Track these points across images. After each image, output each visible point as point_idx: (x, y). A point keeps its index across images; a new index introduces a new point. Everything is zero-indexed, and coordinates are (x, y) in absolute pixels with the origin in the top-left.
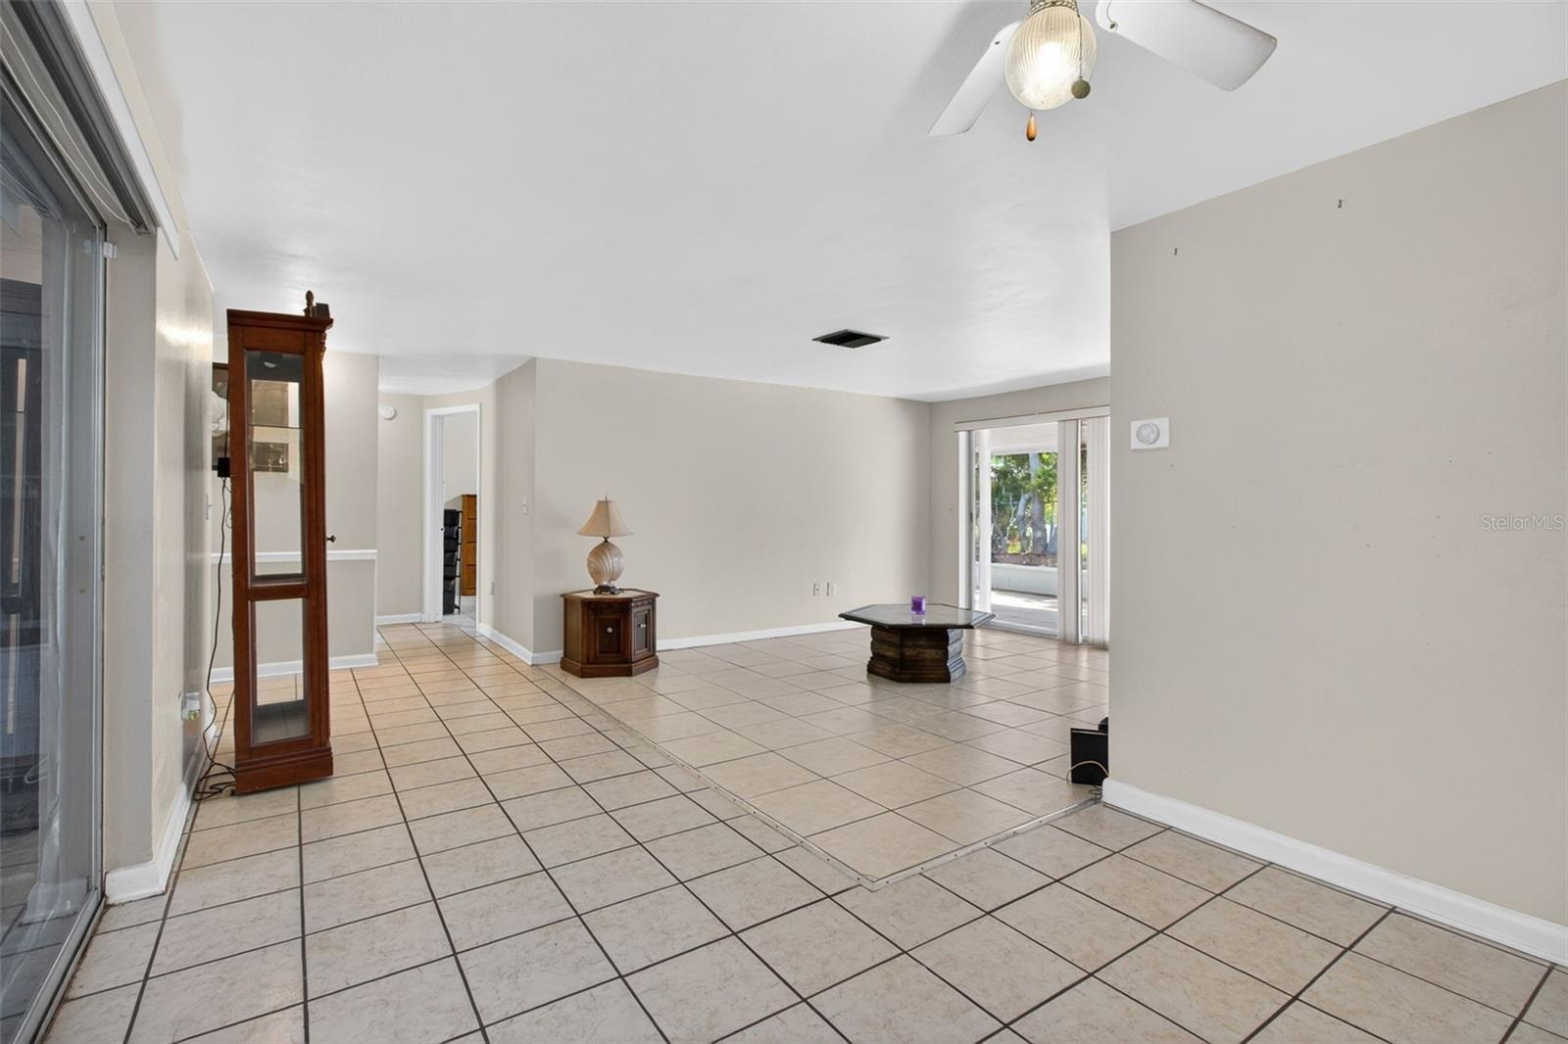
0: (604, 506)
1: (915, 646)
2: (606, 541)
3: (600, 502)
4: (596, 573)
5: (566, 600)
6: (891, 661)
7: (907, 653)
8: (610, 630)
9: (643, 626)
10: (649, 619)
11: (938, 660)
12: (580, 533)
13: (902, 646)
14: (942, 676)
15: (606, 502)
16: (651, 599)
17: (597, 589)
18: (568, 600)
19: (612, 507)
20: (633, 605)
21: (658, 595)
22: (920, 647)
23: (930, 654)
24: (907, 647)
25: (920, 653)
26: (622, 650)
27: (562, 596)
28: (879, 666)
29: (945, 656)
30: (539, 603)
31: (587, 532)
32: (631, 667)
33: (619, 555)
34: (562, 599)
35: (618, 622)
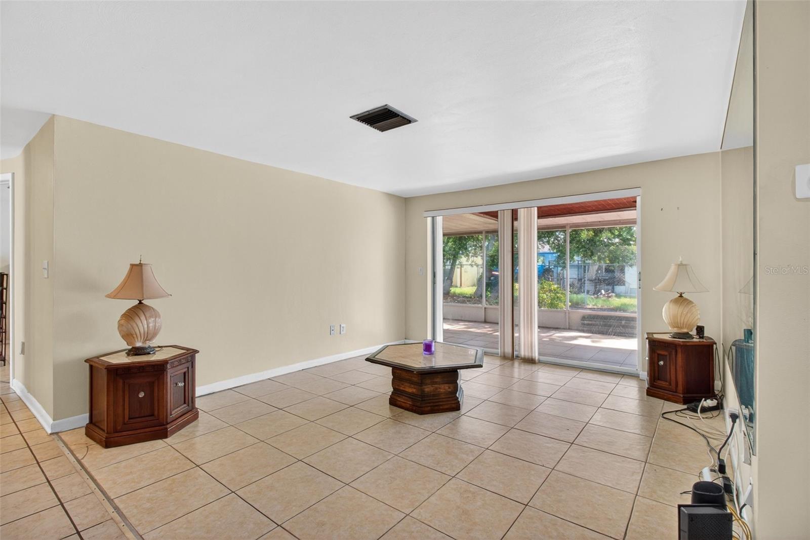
0: (137, 270)
1: (433, 383)
2: (140, 303)
3: (132, 265)
4: (128, 336)
5: (91, 367)
6: (410, 396)
7: (426, 390)
8: (142, 395)
9: (181, 384)
10: (188, 378)
11: (451, 393)
12: (109, 296)
13: (421, 384)
14: (453, 406)
15: (140, 265)
16: (189, 357)
17: (130, 350)
18: (93, 366)
19: (147, 271)
20: (169, 366)
21: (197, 352)
22: (436, 383)
23: (444, 388)
24: (426, 384)
25: (437, 389)
26: (156, 413)
27: (86, 361)
28: (401, 400)
29: (456, 388)
30: (59, 370)
31: (117, 295)
32: (167, 429)
33: (156, 315)
34: (87, 365)
35: (152, 385)
